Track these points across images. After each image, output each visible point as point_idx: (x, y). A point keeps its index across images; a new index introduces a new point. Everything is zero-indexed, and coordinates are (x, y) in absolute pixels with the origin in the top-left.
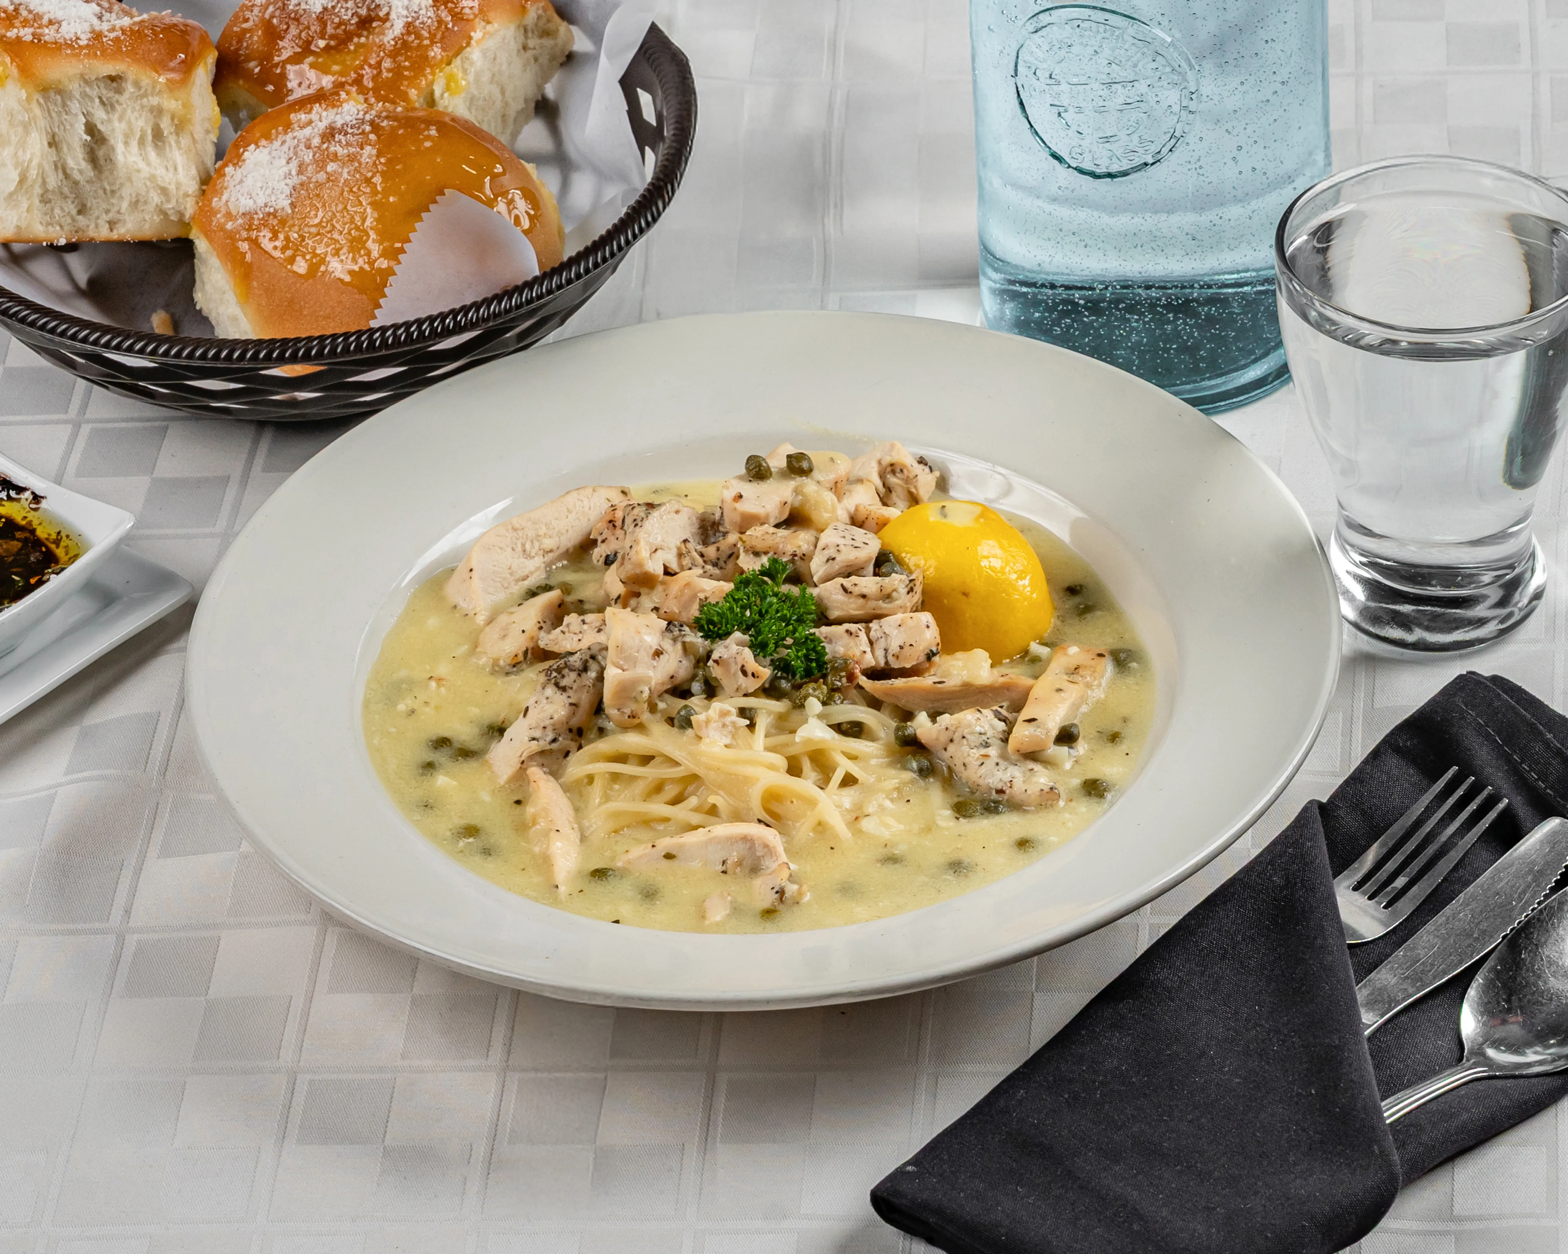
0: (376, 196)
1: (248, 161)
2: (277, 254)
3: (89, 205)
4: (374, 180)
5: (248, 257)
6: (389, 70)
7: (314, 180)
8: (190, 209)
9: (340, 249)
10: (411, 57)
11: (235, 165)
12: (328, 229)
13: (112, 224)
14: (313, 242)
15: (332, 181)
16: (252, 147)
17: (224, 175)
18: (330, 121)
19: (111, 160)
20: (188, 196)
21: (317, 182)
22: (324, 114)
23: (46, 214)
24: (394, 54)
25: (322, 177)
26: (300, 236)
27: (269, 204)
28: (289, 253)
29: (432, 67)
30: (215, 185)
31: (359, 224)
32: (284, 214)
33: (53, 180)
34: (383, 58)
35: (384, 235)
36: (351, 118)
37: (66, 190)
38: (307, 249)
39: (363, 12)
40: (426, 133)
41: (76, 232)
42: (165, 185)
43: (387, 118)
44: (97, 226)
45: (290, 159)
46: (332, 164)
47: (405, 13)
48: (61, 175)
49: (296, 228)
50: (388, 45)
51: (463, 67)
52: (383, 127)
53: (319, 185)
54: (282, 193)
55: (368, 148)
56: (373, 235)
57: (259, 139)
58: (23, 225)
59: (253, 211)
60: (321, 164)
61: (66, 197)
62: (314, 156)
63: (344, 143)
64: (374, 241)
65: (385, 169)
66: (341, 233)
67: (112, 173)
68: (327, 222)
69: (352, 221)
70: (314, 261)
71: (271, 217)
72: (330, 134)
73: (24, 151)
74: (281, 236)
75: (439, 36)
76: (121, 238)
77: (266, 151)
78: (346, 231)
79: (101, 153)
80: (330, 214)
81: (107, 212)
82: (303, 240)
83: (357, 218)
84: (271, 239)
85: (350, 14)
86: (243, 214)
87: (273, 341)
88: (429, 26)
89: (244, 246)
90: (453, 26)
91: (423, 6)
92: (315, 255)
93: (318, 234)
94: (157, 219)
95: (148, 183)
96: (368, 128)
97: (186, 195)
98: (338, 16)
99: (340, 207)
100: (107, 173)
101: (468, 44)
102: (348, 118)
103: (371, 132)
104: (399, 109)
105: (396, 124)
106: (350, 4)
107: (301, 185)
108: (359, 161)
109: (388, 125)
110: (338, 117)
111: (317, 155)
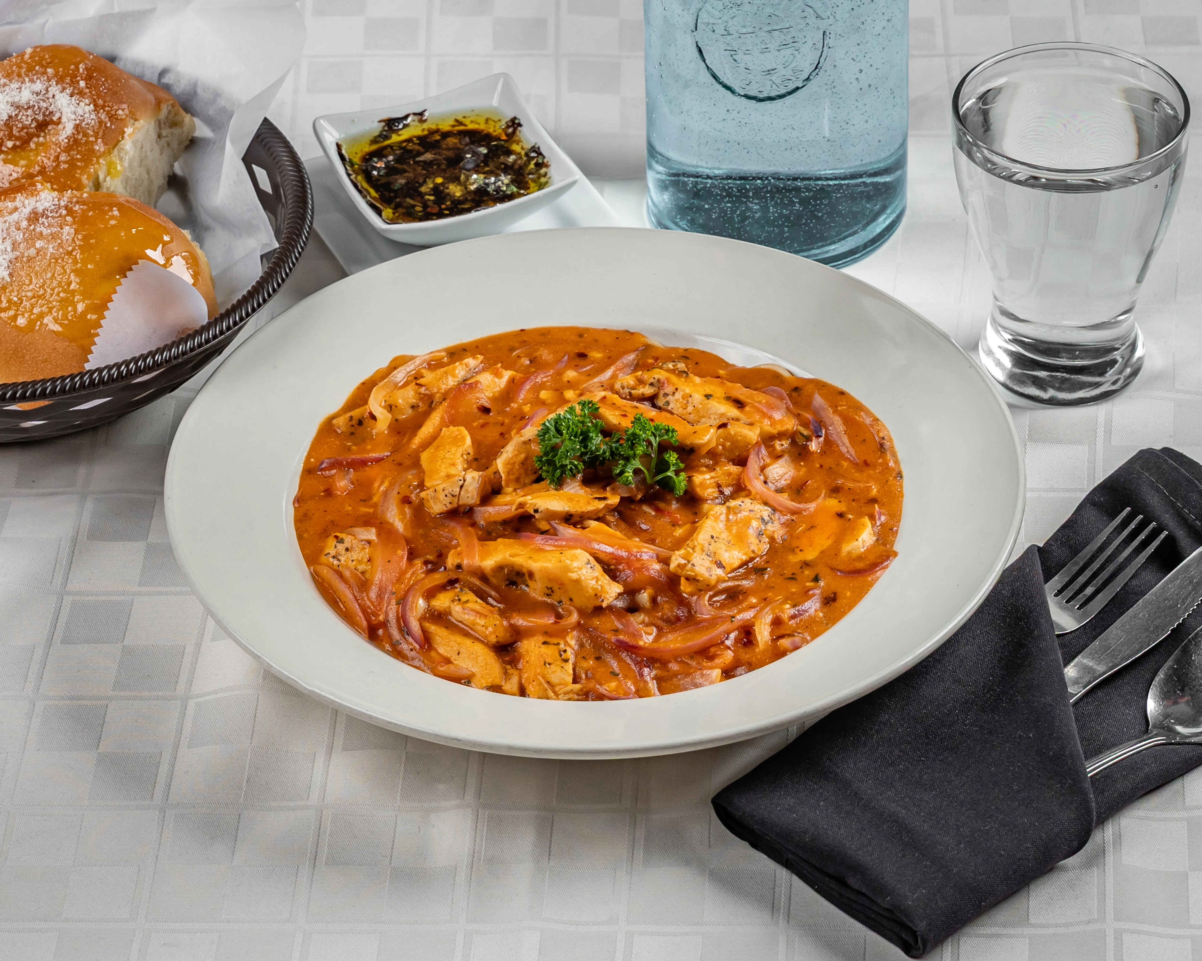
0: (77, 264)
4: (74, 253)
6: (65, 162)
7: (26, 255)
9: (52, 308)
10: (81, 151)
12: (41, 293)
14: (30, 304)
18: (32, 207)
21: (29, 256)
22: (26, 202)
24: (68, 149)
25: (32, 252)
26: (19, 299)
28: (12, 313)
29: (98, 158)
31: (66, 287)
32: (4, 282)
34: (60, 153)
35: (86, 295)
36: (49, 204)
38: (25, 308)
39: (40, 118)
40: (110, 213)
43: (77, 202)
45: (5, 238)
46: (39, 241)
47: (73, 117)
50: (63, 143)
51: (119, 156)
52: (76, 210)
53: (30, 259)
54: (2, 265)
55: (68, 227)
56: (77, 296)
60: (30, 242)
62: (24, 236)
63: (47, 224)
64: (78, 300)
65: (82, 243)
66: (52, 295)
68: (40, 287)
69: (60, 285)
72: (34, 217)
74: (4, 300)
75: (101, 134)
78: (56, 294)
80: (41, 281)
82: (22, 302)
83: (64, 283)
85: (30, 120)
87: (15, 385)
88: (93, 126)
90: (111, 125)
91: (87, 111)
92: (32, 313)
93: (34, 297)
96: (64, 212)
98: (21, 122)
99: (49, 275)
101: (123, 138)
102: (47, 205)
103: (67, 215)
104: (85, 195)
105: (85, 207)
106: (30, 112)
107: (16, 259)
108: (60, 239)
109: (80, 209)
110: (38, 204)
111: (27, 235)
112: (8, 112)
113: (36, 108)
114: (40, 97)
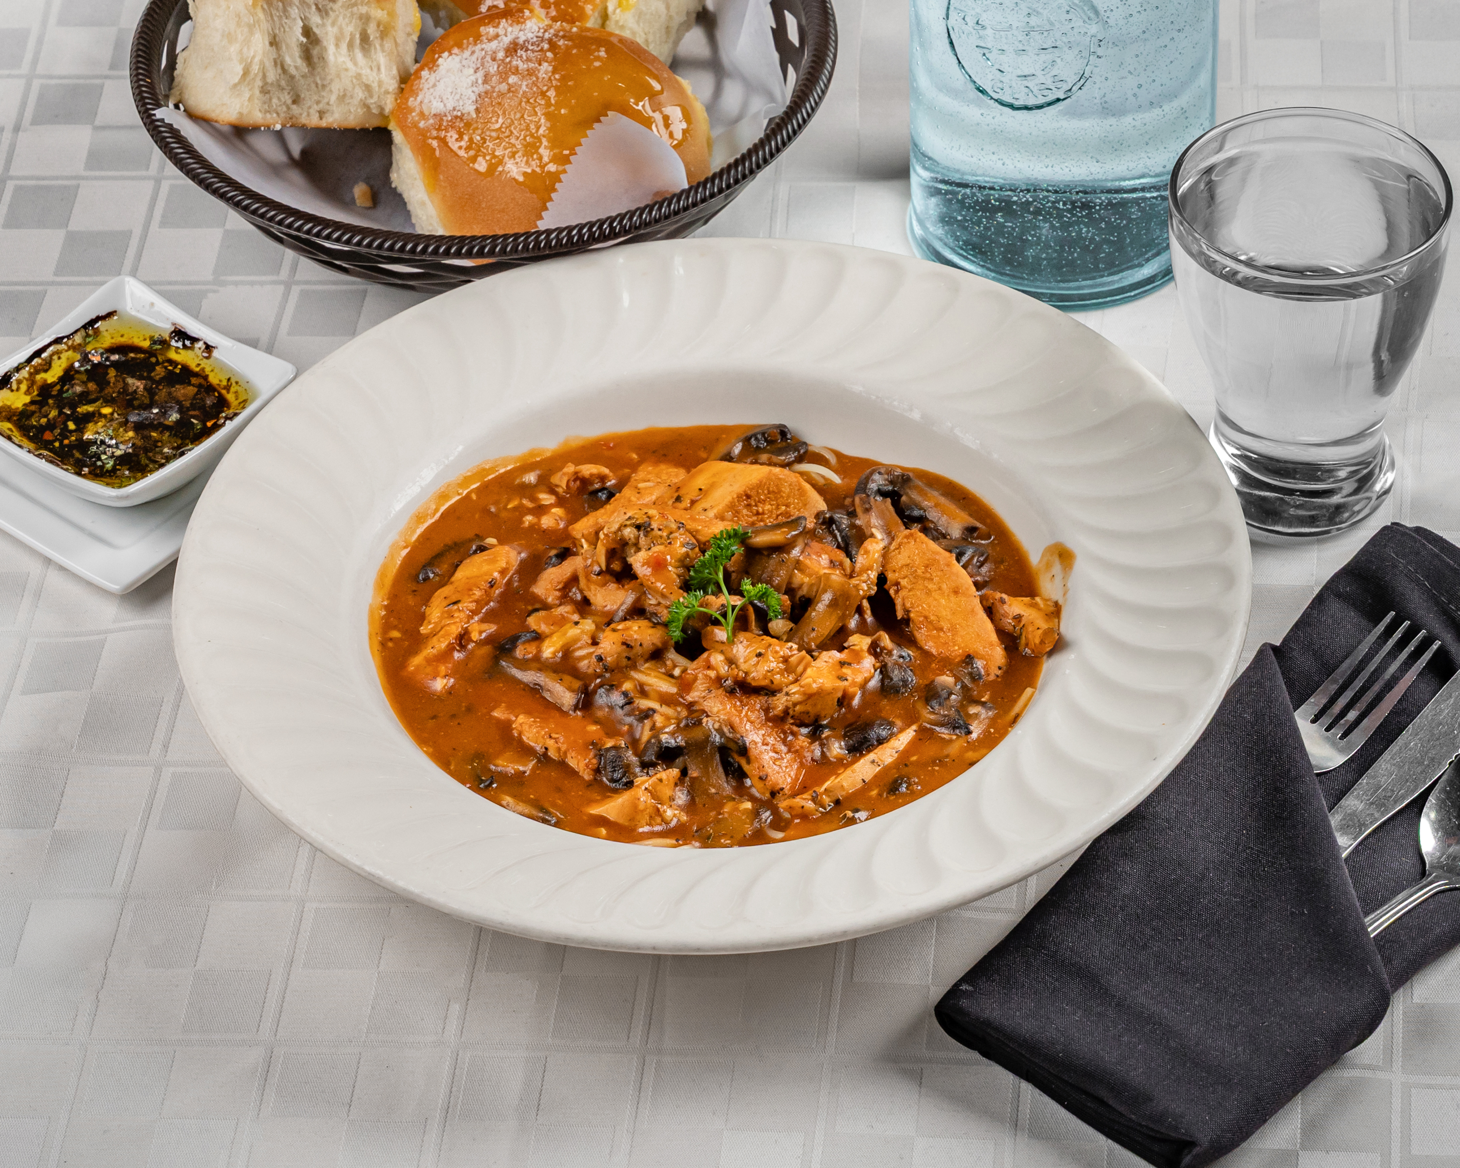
0: (550, 107)
1: (441, 67)
2: (462, 153)
3: (302, 96)
4: (548, 94)
5: (437, 153)
7: (497, 89)
8: (389, 105)
9: (517, 152)
11: (430, 69)
12: (506, 134)
13: (321, 114)
14: (493, 145)
15: (513, 92)
16: (446, 54)
17: (420, 78)
18: (513, 36)
19: (323, 58)
20: (388, 93)
21: (499, 92)
22: (510, 29)
23: (265, 103)
26: (482, 138)
27: (457, 108)
28: (472, 153)
30: (412, 85)
31: (534, 131)
32: (469, 118)
33: (272, 75)
35: (555, 142)
36: (532, 35)
37: (283, 83)
38: (487, 150)
40: (596, 54)
41: (291, 118)
42: (369, 83)
43: (563, 37)
44: (308, 115)
45: (478, 68)
46: (513, 76)
48: (279, 71)
49: (480, 132)
52: (560, 46)
53: (501, 95)
54: (469, 99)
55: (545, 64)
56: (545, 142)
57: (453, 47)
58: (245, 111)
59: (443, 114)
60: (503, 76)
61: (283, 89)
62: (498, 68)
63: (525, 58)
64: (546, 147)
65: (559, 84)
66: (518, 138)
67: (323, 70)
68: (506, 128)
69: (528, 128)
70: (493, 161)
71: (458, 120)
72: (513, 49)
73: (248, 49)
74: (466, 138)
76: (329, 126)
77: (457, 59)
78: (522, 137)
79: (315, 52)
80: (509, 121)
81: (318, 102)
82: (485, 142)
83: (532, 126)
84: (457, 140)
86: (435, 115)
87: (452, 238)
89: (435, 143)
92: (494, 156)
93: (498, 138)
94: (361, 111)
95: (354, 81)
96: (546, 46)
97: (387, 92)
99: (518, 116)
100: (319, 70)
102: (530, 35)
103: (549, 50)
104: (575, 30)
105: (570, 43)
107: (485, 93)
108: (536, 76)
109: (564, 44)
110: (521, 34)
111: (501, 67)
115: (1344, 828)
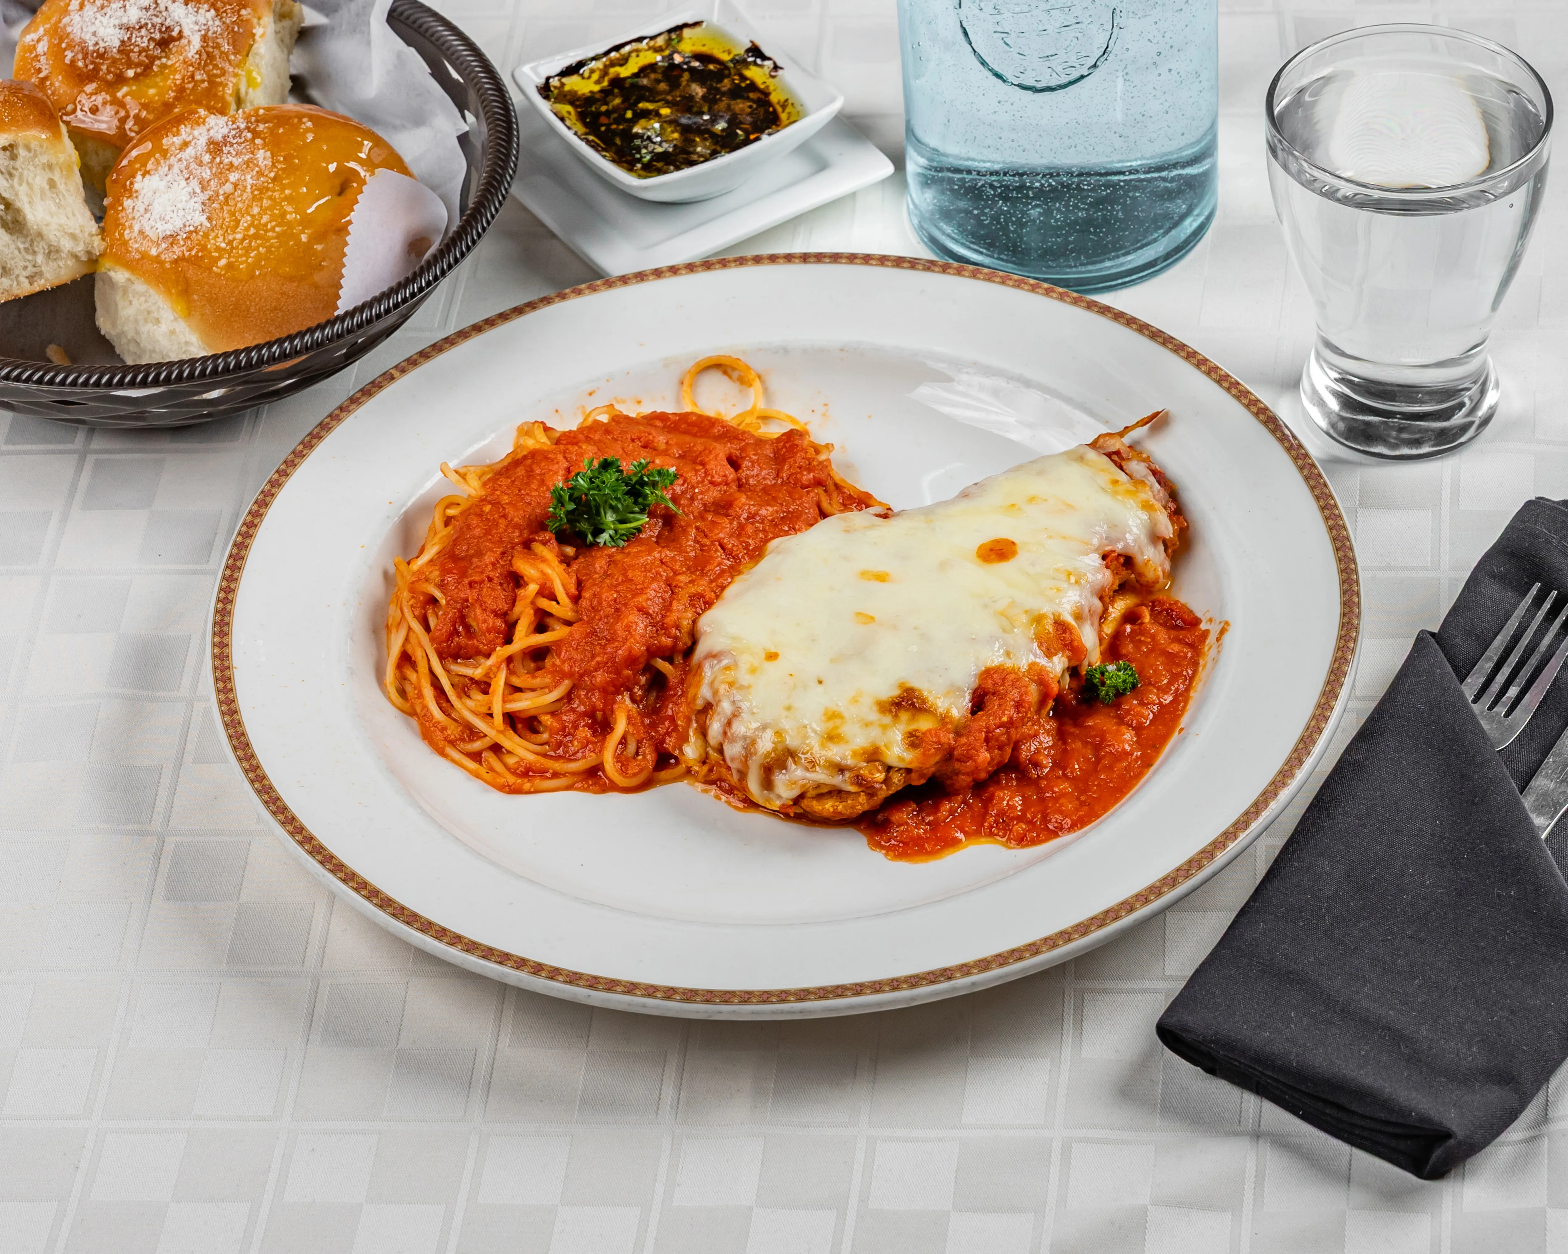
1: (143, 191)
3: (8, 266)
6: (202, 82)
7: (221, 192)
8: (96, 246)
10: (216, 65)
11: (129, 197)
13: (31, 279)
15: (240, 189)
17: (121, 208)
18: (206, 137)
21: (225, 193)
22: (195, 133)
24: (202, 66)
25: (228, 188)
27: (187, 224)
30: (117, 218)
32: (204, 229)
36: (225, 130)
39: (157, 36)
40: (302, 126)
42: (72, 231)
45: (189, 178)
46: (232, 174)
47: (197, 28)
50: (194, 60)
51: (255, 63)
52: (262, 131)
53: (227, 197)
55: (261, 152)
59: (173, 234)
60: (221, 176)
62: (211, 170)
63: (234, 153)
65: (284, 166)
71: (194, 234)
72: (215, 148)
76: (41, 289)
77: (156, 177)
80: (249, 218)
81: (26, 267)
85: (146, 41)
86: (165, 236)
88: (220, 34)
90: (239, 29)
91: (209, 18)
93: (245, 239)
94: (71, 263)
95: (58, 232)
96: (249, 135)
97: (91, 235)
98: (138, 46)
100: (17, 234)
101: (254, 42)
102: (223, 131)
103: (254, 138)
105: (269, 124)
106: (143, 32)
107: (209, 199)
108: (258, 166)
110: (212, 133)
111: (214, 169)
112: (119, 36)
113: (150, 25)
114: (151, 12)
115: (1540, 809)
